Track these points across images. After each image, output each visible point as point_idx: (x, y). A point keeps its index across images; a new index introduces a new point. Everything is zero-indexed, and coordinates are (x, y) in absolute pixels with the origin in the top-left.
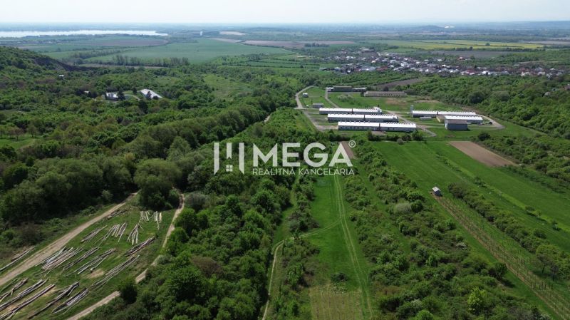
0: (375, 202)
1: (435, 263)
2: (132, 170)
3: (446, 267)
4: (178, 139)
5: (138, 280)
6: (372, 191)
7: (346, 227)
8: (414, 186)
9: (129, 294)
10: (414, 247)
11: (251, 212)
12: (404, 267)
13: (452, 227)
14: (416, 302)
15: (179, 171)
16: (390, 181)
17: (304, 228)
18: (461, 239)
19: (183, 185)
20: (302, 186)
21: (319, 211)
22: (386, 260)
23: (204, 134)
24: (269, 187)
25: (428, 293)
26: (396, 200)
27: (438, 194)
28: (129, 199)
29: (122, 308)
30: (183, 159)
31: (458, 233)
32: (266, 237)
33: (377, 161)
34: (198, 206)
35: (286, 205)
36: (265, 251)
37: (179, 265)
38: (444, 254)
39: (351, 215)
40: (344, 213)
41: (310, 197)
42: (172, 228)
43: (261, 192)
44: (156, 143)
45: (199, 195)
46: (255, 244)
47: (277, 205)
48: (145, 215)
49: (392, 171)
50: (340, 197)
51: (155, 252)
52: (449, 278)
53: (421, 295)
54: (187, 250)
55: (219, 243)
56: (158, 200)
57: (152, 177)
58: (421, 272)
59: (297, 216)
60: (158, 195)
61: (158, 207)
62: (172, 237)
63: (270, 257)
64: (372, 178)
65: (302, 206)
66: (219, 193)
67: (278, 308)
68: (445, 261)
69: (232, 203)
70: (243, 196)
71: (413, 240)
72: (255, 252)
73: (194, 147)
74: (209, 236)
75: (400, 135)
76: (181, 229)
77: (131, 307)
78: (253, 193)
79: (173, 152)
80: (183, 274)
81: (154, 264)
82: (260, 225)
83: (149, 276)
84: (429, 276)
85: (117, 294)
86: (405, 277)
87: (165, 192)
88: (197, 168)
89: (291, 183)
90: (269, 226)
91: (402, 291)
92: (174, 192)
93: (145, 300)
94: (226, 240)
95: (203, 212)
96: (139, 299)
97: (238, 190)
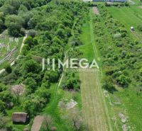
0: (107, 33)
1: (128, 57)
2: (4, 20)
3: (133, 59)
4: (22, 6)
5: (12, 64)
6: (106, 29)
7: (94, 44)
8: (123, 26)
9: (9, 70)
10: (121, 51)
11: (55, 38)
12: (116, 59)
13: (137, 43)
14: (120, 72)
15: (23, 20)
16: (113, 24)
17: (77, 45)
18: (140, 48)
19: (26, 27)
20: (76, 27)
21: (83, 38)
22: (109, 56)
23: (33, 4)
24: (62, 28)
25: (125, 68)
26: (115, 32)
27: (133, 30)
28: (4, 32)
29: (7, 75)
30: (25, 15)
31: (139, 46)
32: (62, 48)
33: (108, 16)
34: (33, 36)
35: (70, 35)
36: (61, 54)
37: (27, 59)
38: (132, 54)
39: (96, 39)
40: (93, 38)
41: (80, 32)
42: (23, 45)
43: (59, 30)
44: (12, 7)
45: (33, 31)
46: (57, 51)
47: (66, 35)
48: (11, 39)
49: (114, 20)
50: (92, 32)
51: (17, 54)
52: (133, 63)
53: (122, 69)
54: (30, 53)
55: (43, 50)
56: (16, 33)
57: (12, 23)
58: (123, 61)
59: (74, 40)
60: (16, 31)
61: (17, 36)
62: (24, 48)
63: (63, 56)
64: (106, 23)
65: (76, 35)
66: (41, 30)
67: (67, 74)
68: (132, 56)
69: (47, 35)
70: (52, 31)
71: (121, 48)
72: (57, 54)
73: (29, 9)
74: (39, 47)
75: (119, 4)
76: (27, 45)
77: (10, 74)
78: (56, 30)
79: (20, 12)
80: (29, 62)
81: (17, 58)
82: (59, 43)
83: (16, 63)
84: (125, 62)
85: (4, 70)
86: (116, 62)
87: (19, 30)
88: (31, 19)
89: (71, 26)
90: (63, 44)
91: (115, 68)
92: (22, 29)
93: (15, 72)
94: (45, 49)
95: (35, 38)
96: (13, 71)
97: (50, 29)
